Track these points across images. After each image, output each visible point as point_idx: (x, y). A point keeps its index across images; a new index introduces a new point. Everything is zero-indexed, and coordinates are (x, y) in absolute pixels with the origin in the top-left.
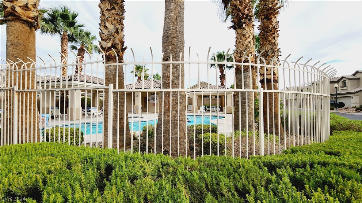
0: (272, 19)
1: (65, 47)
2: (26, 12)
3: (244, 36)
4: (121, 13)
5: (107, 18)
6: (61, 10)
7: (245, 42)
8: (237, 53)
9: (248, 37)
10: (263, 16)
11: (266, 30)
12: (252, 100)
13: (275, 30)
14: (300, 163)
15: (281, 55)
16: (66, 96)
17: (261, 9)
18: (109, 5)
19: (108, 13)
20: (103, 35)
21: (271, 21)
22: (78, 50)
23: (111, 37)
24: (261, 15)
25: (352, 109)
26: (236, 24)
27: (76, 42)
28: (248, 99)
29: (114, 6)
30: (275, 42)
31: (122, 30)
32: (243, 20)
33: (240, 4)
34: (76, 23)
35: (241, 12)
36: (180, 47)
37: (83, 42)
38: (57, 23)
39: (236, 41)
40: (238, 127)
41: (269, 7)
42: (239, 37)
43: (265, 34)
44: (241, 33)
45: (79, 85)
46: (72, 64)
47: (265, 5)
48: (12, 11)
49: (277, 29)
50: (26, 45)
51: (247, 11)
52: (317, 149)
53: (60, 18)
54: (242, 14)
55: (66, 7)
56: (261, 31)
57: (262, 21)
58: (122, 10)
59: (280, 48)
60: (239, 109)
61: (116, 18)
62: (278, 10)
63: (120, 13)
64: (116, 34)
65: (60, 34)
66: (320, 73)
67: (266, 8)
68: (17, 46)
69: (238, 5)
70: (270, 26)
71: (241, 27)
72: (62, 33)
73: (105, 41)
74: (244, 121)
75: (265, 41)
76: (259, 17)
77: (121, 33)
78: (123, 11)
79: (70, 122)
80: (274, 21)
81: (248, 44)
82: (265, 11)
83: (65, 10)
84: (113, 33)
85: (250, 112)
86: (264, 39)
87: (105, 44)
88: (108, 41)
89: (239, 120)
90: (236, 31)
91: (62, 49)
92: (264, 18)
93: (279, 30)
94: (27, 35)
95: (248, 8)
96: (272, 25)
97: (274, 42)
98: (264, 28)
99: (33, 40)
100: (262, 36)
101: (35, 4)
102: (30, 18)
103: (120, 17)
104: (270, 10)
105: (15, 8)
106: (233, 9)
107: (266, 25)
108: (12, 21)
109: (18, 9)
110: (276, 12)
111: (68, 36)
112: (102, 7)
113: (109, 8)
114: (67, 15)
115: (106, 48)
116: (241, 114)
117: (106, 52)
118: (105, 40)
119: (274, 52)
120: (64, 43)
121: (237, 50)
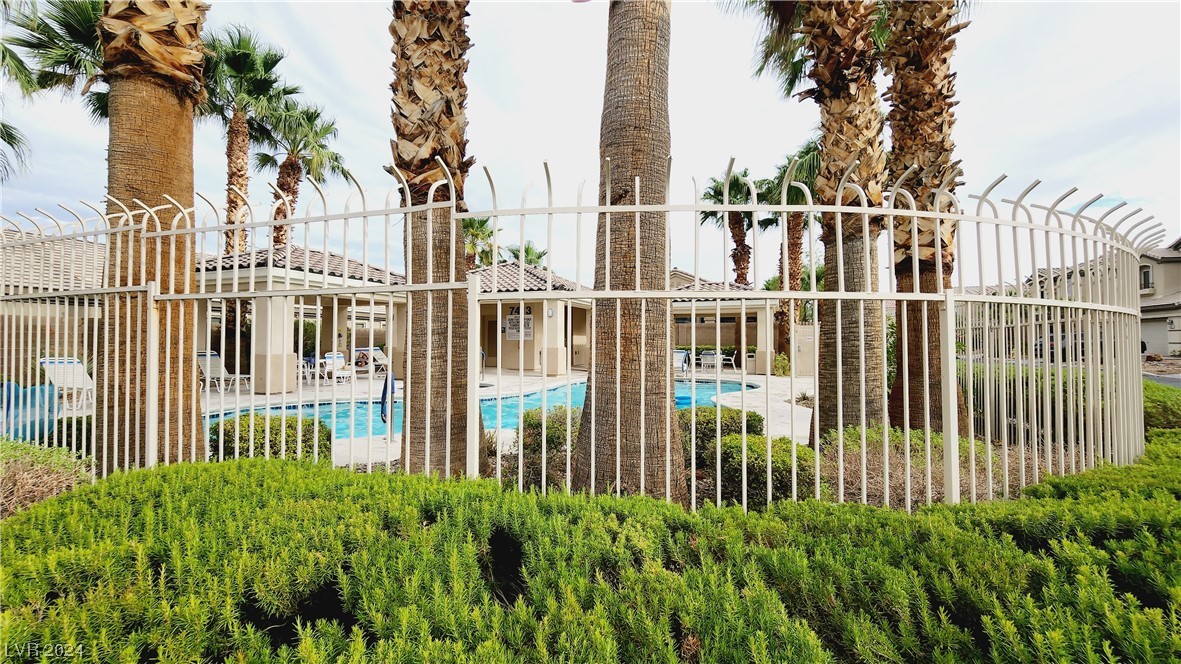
0: (932, 65)
1: (240, 160)
2: (170, 49)
3: (851, 123)
4: (458, 51)
5: (416, 68)
6: (230, 41)
7: (856, 141)
8: (827, 178)
9: (864, 125)
10: (900, 58)
11: (912, 103)
12: (878, 329)
13: (942, 101)
14: (1113, 523)
15: (963, 184)
16: (241, 316)
17: (894, 33)
18: (426, 25)
19: (418, 52)
20: (403, 120)
21: (931, 72)
22: (280, 167)
23: (431, 128)
24: (894, 54)
25: (1170, 361)
26: (824, 83)
27: (274, 143)
28: (867, 324)
29: (438, 29)
30: (943, 141)
31: (461, 105)
32: (850, 71)
33: (838, 19)
34: (275, 81)
35: (840, 46)
36: (660, 158)
37: (294, 143)
38: (216, 82)
39: (824, 137)
40: (832, 416)
41: (923, 28)
42: (834, 124)
43: (908, 115)
44: (840, 114)
45: (288, 282)
46: (343, 212)
47: (910, 23)
48: (129, 47)
49: (948, 101)
50: (168, 155)
51: (861, 42)
52: (1141, 484)
53: (226, 67)
54: (845, 51)
55: (243, 31)
56: (897, 106)
57: (897, 74)
58: (464, 42)
59: (960, 161)
60: (835, 357)
61: (446, 66)
62: (953, 37)
63: (456, 50)
64: (443, 117)
65: (225, 118)
66: (1104, 236)
67: (913, 30)
68: (142, 156)
69: (832, 24)
70: (928, 89)
71: (842, 95)
72: (230, 114)
73: (411, 141)
74: (852, 397)
75: (910, 139)
76: (889, 59)
77: (457, 114)
78: (464, 45)
79: (255, 400)
80: (940, 71)
81: (865, 149)
82: (910, 41)
83: (242, 41)
84: (437, 115)
85: (874, 368)
86: (908, 130)
87: (409, 151)
88: (419, 140)
89: (836, 393)
90: (823, 106)
91: (229, 166)
92: (907, 64)
93: (957, 103)
94: (171, 121)
95: (864, 32)
96: (934, 86)
97: (939, 139)
98: (905, 97)
99: (187, 137)
100: (900, 120)
101: (195, 26)
102: (180, 68)
103: (457, 62)
104: (927, 38)
105: (138, 39)
106: (815, 37)
107: (914, 86)
108: (129, 77)
109: (147, 42)
110: (946, 42)
111: (250, 122)
112: (403, 32)
113: (425, 36)
114: (247, 56)
115: (415, 162)
116: (845, 373)
117: (413, 175)
118: (411, 138)
119: (939, 172)
120: (235, 147)
121: (827, 168)
